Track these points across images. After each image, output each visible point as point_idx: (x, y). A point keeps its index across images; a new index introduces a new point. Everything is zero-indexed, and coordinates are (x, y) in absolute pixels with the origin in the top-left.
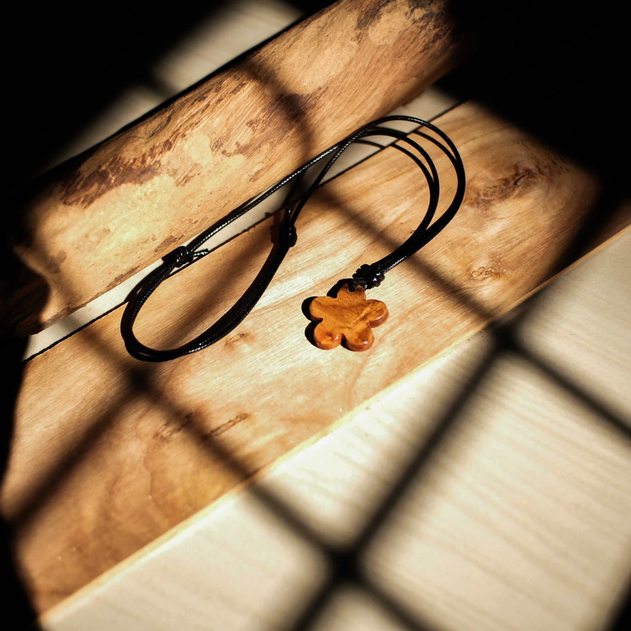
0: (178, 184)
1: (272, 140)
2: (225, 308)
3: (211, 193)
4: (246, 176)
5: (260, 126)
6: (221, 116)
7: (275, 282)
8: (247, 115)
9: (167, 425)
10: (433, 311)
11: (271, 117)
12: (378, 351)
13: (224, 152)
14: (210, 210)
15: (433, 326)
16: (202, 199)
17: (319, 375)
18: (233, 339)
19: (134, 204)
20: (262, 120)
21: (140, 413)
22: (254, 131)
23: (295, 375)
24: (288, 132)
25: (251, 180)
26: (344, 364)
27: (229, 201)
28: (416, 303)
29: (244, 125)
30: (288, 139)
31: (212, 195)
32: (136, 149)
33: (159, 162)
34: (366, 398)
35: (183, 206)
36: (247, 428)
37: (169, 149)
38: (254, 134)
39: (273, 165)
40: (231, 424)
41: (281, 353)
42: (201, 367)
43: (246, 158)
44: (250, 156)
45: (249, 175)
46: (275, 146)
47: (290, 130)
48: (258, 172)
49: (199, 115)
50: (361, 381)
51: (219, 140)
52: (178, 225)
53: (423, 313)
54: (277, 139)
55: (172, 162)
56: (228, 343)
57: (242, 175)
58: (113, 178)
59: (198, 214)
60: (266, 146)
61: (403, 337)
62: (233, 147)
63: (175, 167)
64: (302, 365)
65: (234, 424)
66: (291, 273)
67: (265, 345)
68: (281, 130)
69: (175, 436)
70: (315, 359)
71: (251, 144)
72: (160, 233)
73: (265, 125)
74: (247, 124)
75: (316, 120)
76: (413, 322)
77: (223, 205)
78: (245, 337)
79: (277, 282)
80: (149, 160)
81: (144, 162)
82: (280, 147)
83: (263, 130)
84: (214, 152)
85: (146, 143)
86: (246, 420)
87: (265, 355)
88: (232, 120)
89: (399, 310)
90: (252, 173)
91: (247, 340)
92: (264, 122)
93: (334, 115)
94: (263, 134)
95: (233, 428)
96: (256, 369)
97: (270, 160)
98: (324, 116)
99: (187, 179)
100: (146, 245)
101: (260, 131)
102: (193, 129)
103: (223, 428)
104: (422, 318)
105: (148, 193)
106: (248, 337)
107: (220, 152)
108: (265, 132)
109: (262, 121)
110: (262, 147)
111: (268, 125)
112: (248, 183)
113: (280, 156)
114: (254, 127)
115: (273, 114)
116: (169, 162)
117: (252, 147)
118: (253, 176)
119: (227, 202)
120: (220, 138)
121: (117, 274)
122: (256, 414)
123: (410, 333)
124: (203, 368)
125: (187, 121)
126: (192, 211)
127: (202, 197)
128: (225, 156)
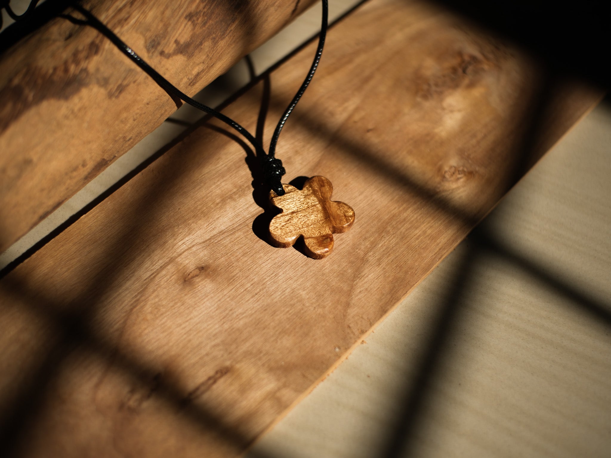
0: (110, 95)
1: (214, 35)
2: (173, 236)
3: (148, 104)
4: (185, 80)
5: (200, 19)
6: (154, 9)
7: (227, 200)
8: (185, 7)
9: (132, 391)
10: (413, 221)
11: (212, 8)
12: (363, 274)
13: (162, 53)
14: (146, 123)
15: (417, 239)
16: (138, 111)
17: (302, 309)
18: (191, 275)
19: (59, 126)
20: (203, 12)
21: (95, 380)
22: (194, 25)
23: (275, 312)
24: (230, 25)
25: (190, 84)
26: (328, 293)
27: (166, 111)
28: (392, 212)
29: (182, 19)
30: (231, 34)
31: (149, 106)
32: (53, 55)
33: (85, 70)
34: (363, 332)
35: (117, 122)
36: (231, 384)
37: (96, 52)
38: (194, 29)
39: (213, 65)
40: (211, 381)
41: (252, 286)
42: (160, 313)
43: (186, 59)
44: (190, 56)
45: (188, 79)
46: (217, 42)
47: (233, 23)
48: (198, 74)
49: (127, 9)
50: (352, 312)
51: (156, 39)
52: (111, 146)
53: (402, 224)
54: (220, 34)
55: (102, 69)
56: (187, 279)
57: (182, 79)
58: (31, 96)
59: (133, 129)
60: (208, 43)
61: (388, 254)
62: (172, 46)
63: (106, 75)
64: (280, 299)
65: (215, 382)
66: (243, 187)
67: (232, 278)
68: (224, 24)
69: (146, 404)
70: (293, 291)
71: (191, 41)
72: (91, 158)
73: (206, 18)
74: (186, 18)
75: (259, 9)
76: (394, 235)
77: (159, 116)
78: (206, 270)
79: (229, 200)
80: (72, 68)
81: (66, 70)
82: (222, 43)
83: (205, 24)
84: (150, 54)
85: (66, 47)
86: (228, 375)
87: (233, 290)
88: (168, 13)
89: (375, 222)
90: (191, 77)
91: (209, 274)
92: (205, 14)
93: (277, 3)
94: (204, 28)
95: (215, 387)
96: (226, 309)
97: (211, 59)
98: (268, 4)
99: (121, 89)
100: (75, 174)
101: (201, 26)
102: (122, 27)
103: (203, 388)
104: (403, 229)
105: (76, 109)
106: (209, 270)
107: (156, 53)
108: (207, 26)
109: (202, 14)
110: (203, 45)
111: (210, 18)
112: (186, 88)
113: (221, 54)
114: (194, 20)
115: (214, 5)
116: (98, 70)
117: (193, 45)
118: (193, 79)
119: (163, 112)
120: (156, 36)
121: (41, 211)
122: (238, 366)
123: (395, 248)
124: (162, 314)
125: (114, 17)
126: (127, 127)
127: (138, 109)
128: (163, 58)
